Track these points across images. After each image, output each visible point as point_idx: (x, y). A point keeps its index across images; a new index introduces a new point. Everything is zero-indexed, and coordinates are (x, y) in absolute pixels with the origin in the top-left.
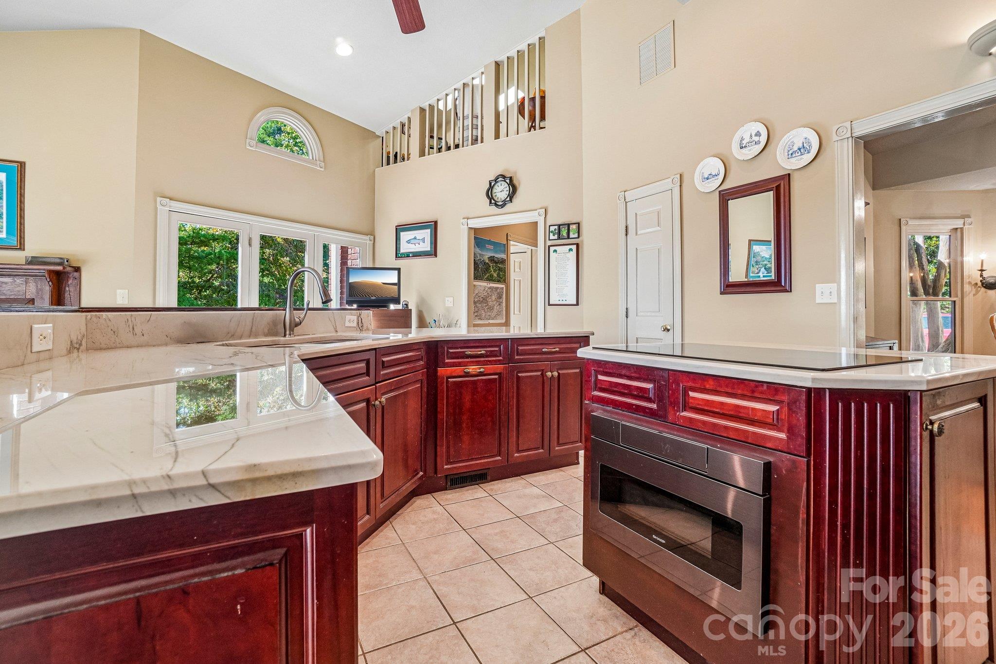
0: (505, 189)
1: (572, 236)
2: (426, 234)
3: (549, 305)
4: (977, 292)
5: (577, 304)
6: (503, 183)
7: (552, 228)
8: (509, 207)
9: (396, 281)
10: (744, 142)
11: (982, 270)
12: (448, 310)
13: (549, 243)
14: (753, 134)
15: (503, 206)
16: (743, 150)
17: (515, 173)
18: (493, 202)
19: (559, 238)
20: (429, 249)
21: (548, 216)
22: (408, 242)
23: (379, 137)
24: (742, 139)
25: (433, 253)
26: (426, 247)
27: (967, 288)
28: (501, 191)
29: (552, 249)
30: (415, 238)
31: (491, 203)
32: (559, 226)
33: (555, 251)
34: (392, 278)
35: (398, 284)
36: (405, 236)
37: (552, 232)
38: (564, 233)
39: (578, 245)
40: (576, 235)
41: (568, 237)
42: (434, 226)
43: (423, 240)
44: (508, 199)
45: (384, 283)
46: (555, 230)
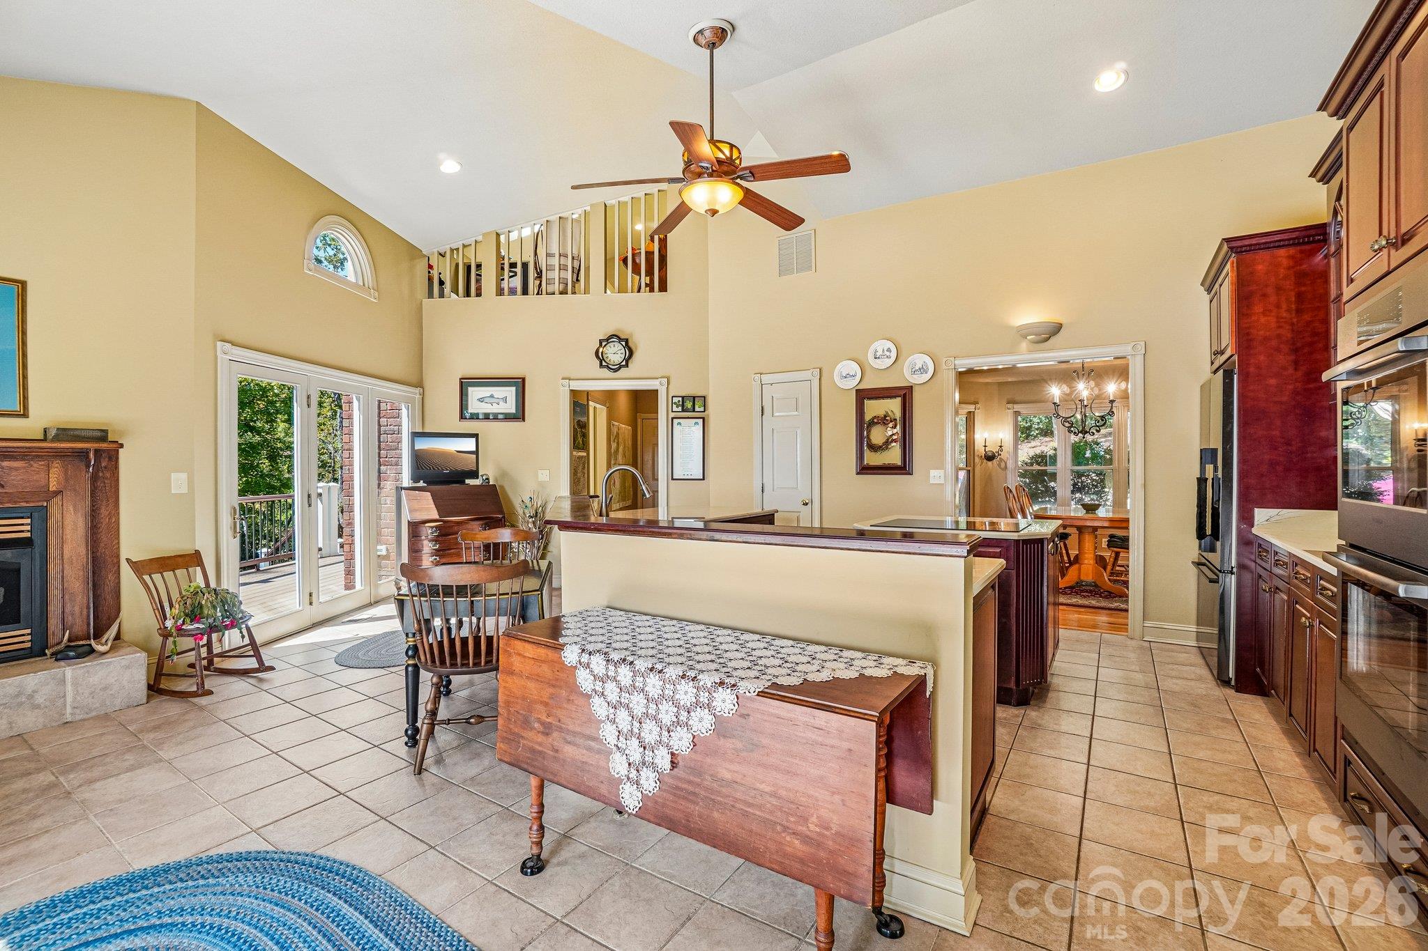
0: (619, 352)
1: (697, 409)
2: (510, 392)
3: (673, 479)
4: (982, 463)
5: (704, 479)
6: (617, 344)
7: (675, 400)
8: (623, 372)
9: (474, 449)
10: (878, 354)
11: (985, 446)
12: (542, 485)
13: (672, 415)
14: (885, 349)
15: (616, 371)
16: (877, 360)
17: (631, 335)
18: (604, 364)
19: (683, 411)
20: (513, 411)
21: (670, 386)
22: (481, 400)
23: (425, 256)
24: (876, 351)
25: (519, 415)
26: (511, 408)
27: (977, 460)
28: (615, 353)
29: (676, 421)
30: (492, 396)
31: (601, 365)
32: (683, 397)
33: (679, 424)
34: (470, 445)
35: (476, 453)
36: (475, 393)
37: (675, 403)
38: (689, 405)
39: (703, 419)
40: (702, 409)
41: (694, 411)
42: (520, 384)
43: (505, 400)
44: (624, 363)
45: (458, 452)
46: (679, 401)
